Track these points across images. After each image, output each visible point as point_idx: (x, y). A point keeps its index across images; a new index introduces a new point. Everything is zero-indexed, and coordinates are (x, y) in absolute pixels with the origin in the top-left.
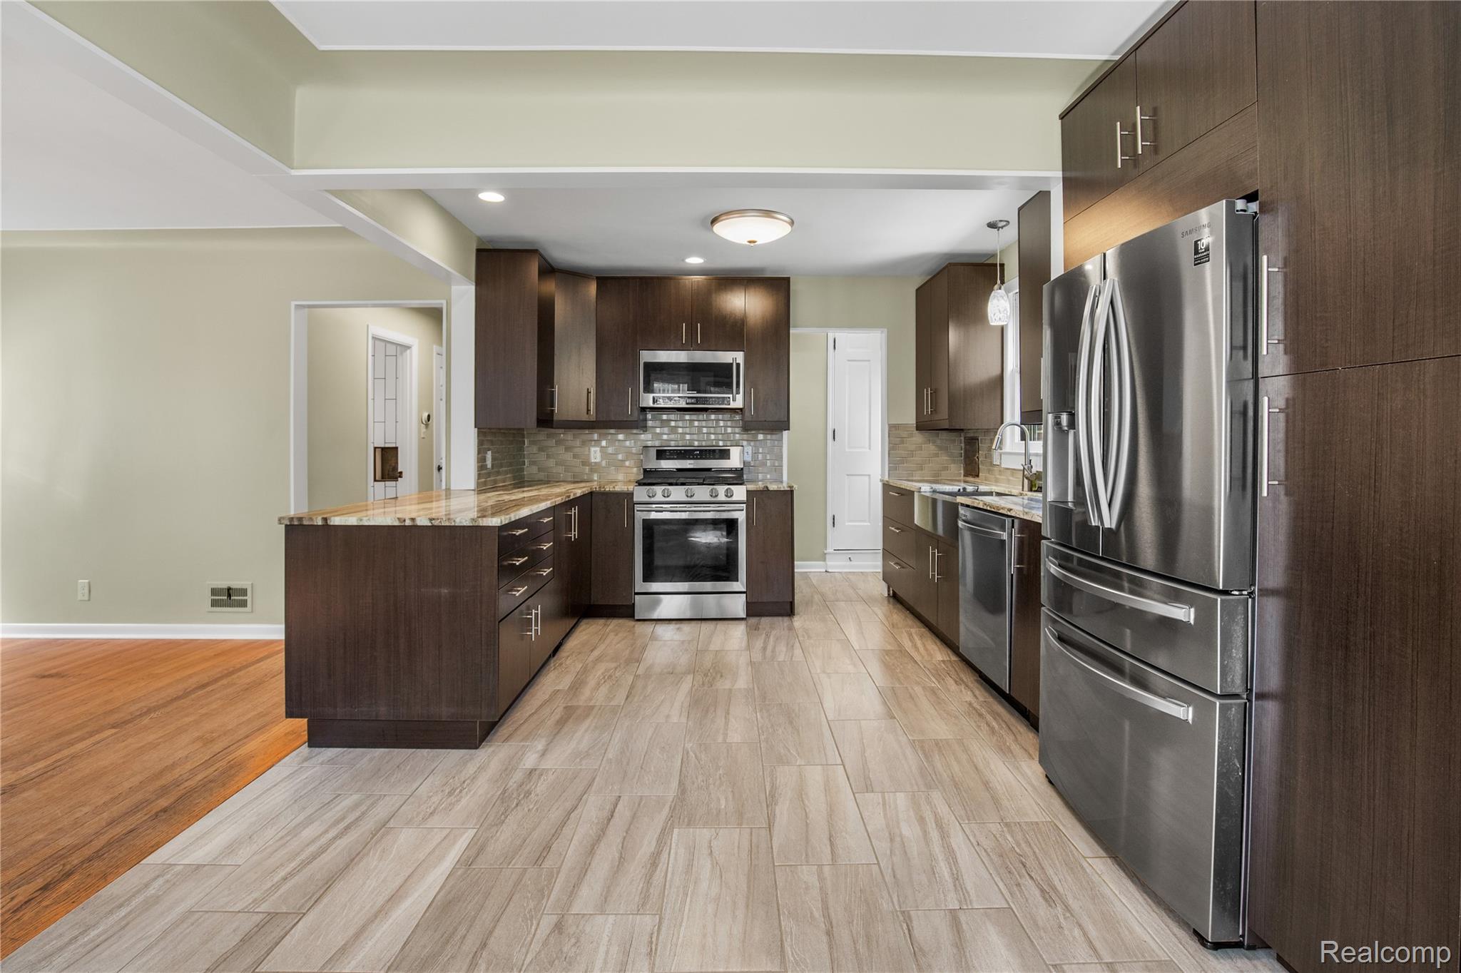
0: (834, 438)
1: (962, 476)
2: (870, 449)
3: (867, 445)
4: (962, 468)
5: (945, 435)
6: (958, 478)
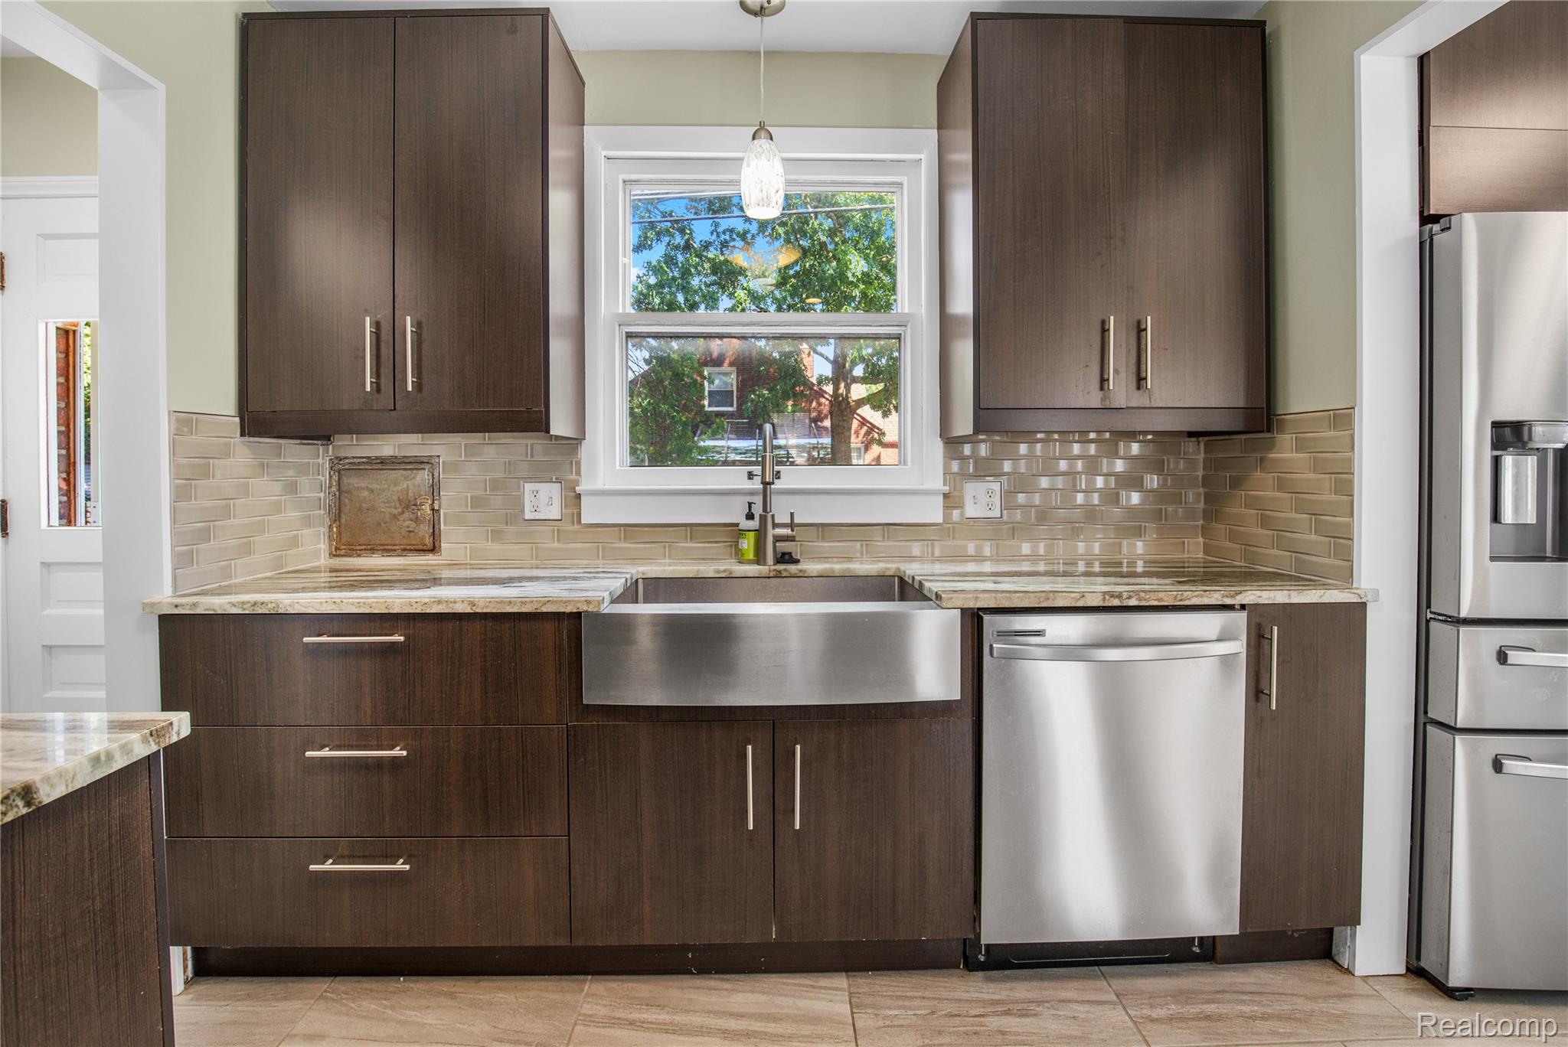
1: (326, 558)
5: (295, 451)
6: (316, 564)
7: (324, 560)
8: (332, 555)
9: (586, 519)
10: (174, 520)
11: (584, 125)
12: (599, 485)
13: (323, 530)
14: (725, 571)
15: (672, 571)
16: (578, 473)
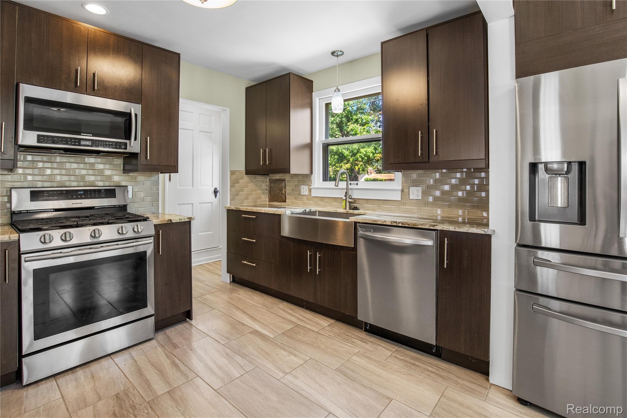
0: (170, 180)
1: (268, 201)
2: (193, 186)
3: (191, 185)
4: (267, 197)
5: (259, 178)
6: (265, 203)
7: (267, 203)
8: (269, 202)
9: (312, 195)
10: (230, 192)
11: (313, 92)
12: (316, 186)
13: (267, 195)
14: (335, 210)
15: (324, 210)
16: (311, 183)
